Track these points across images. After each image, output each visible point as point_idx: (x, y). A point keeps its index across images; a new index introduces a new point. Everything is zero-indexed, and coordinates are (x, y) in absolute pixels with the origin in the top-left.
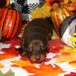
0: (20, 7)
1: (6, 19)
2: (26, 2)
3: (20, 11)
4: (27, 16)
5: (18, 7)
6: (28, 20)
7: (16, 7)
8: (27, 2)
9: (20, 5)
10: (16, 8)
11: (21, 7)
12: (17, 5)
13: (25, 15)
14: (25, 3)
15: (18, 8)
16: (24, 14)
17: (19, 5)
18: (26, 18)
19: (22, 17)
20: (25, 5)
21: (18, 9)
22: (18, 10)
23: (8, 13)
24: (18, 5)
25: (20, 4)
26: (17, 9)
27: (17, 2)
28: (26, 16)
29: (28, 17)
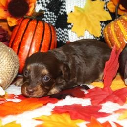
0: (52, 17)
1: (24, 38)
2: (63, 7)
3: (53, 24)
4: (65, 33)
5: (48, 17)
6: (67, 40)
7: (45, 17)
8: (65, 8)
9: (53, 14)
10: (45, 19)
11: (54, 17)
12: (47, 14)
13: (62, 31)
14: (61, 10)
15: (49, 19)
16: (59, 30)
17: (51, 13)
18: (63, 36)
19: (57, 35)
20: (62, 13)
21: (49, 21)
22: (49, 23)
23: (29, 27)
24: (49, 13)
25: (53, 12)
26: (47, 20)
27: (47, 7)
28: (63, 33)
29: (66, 35)
